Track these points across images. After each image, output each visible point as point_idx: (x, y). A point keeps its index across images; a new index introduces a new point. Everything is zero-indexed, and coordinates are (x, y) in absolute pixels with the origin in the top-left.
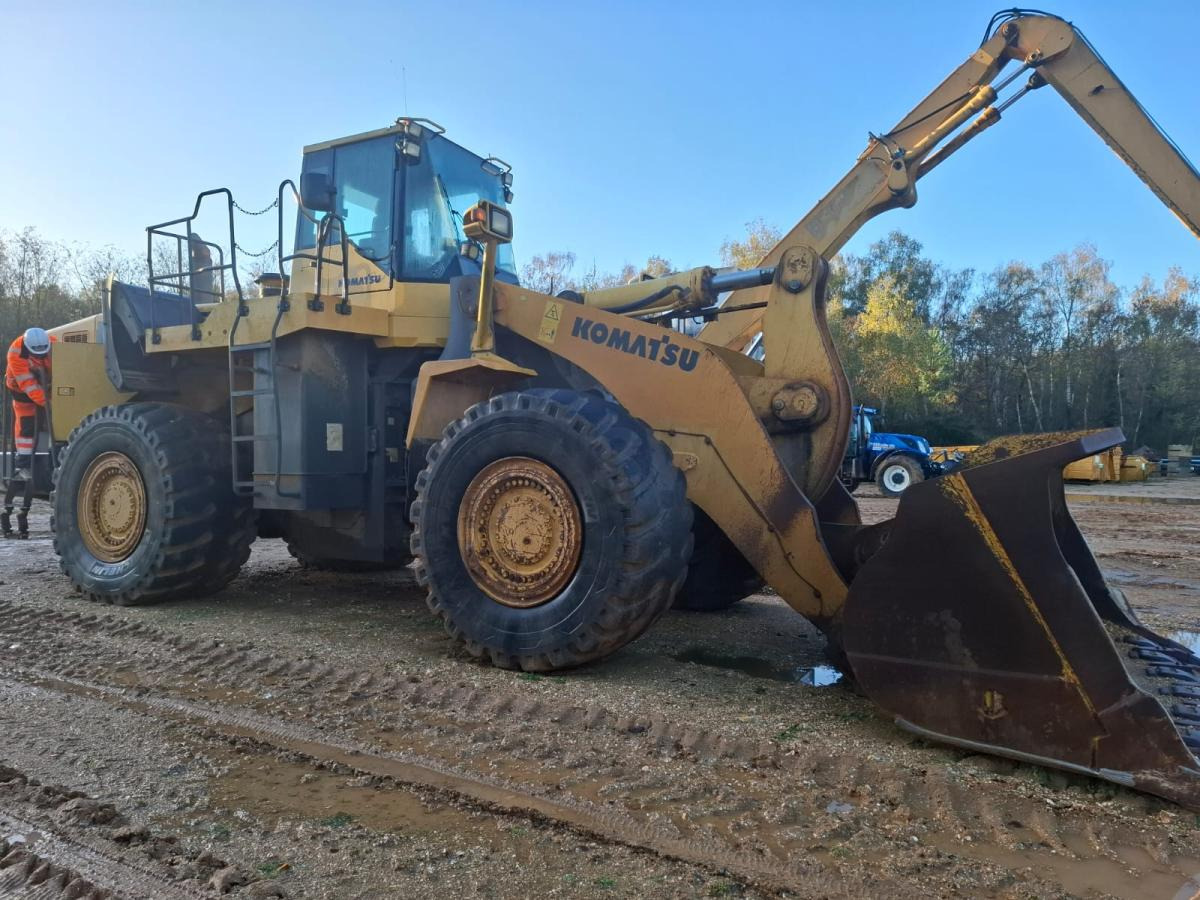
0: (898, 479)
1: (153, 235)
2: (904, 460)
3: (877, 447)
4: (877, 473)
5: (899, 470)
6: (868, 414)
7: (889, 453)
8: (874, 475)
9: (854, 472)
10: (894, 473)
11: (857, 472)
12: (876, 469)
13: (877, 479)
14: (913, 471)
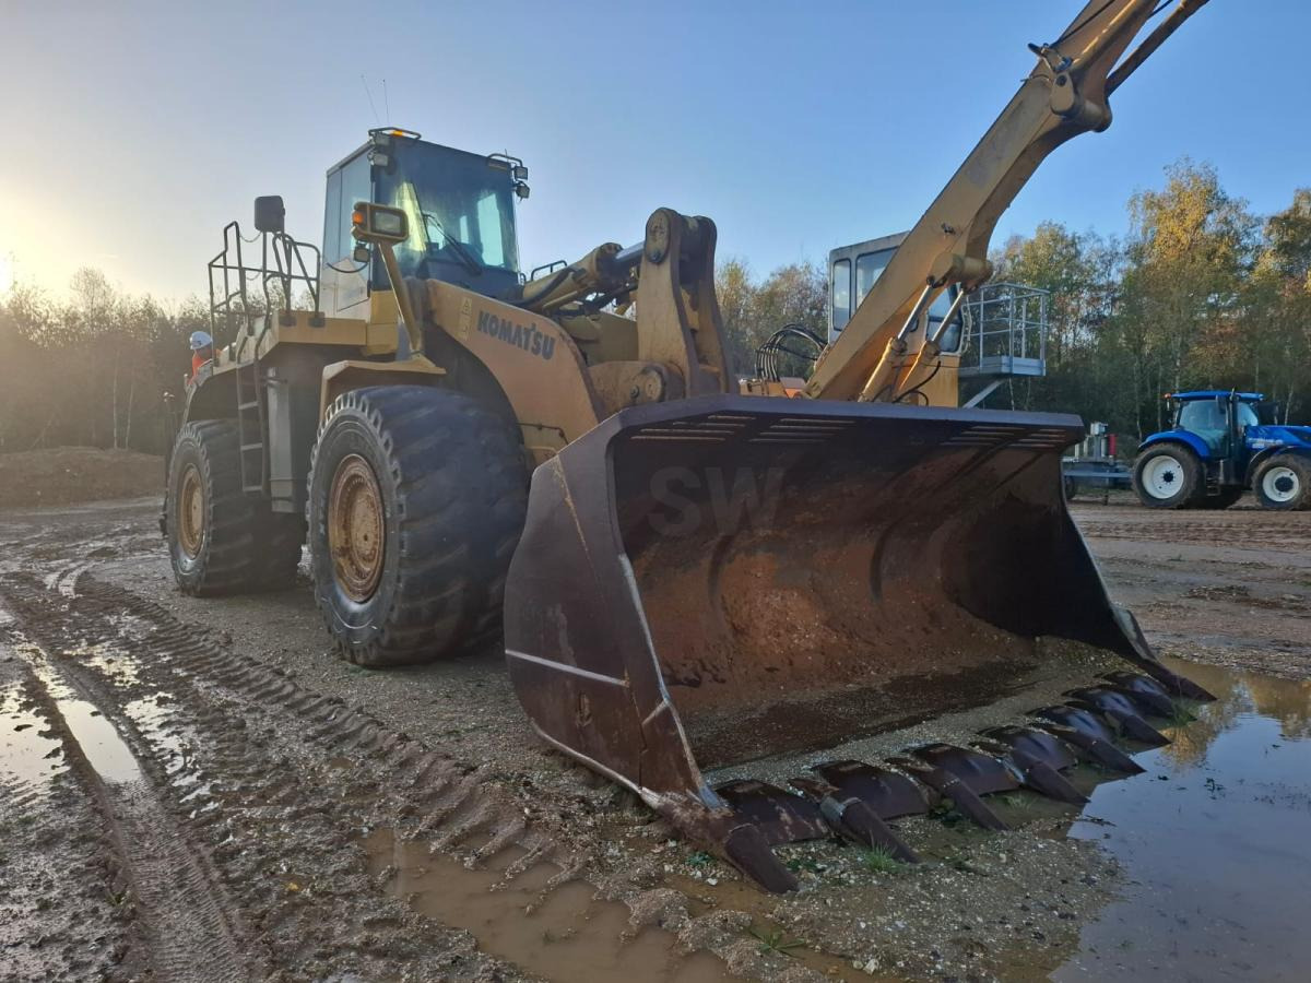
0: (1284, 485)
1: (213, 269)
2: (1291, 460)
3: (1260, 443)
4: (1255, 478)
5: (1286, 473)
6: (1247, 401)
7: (1271, 451)
8: (1250, 482)
9: (1221, 478)
10: (1280, 476)
11: (1227, 477)
12: (1252, 473)
13: (1253, 486)
14: (1304, 473)
